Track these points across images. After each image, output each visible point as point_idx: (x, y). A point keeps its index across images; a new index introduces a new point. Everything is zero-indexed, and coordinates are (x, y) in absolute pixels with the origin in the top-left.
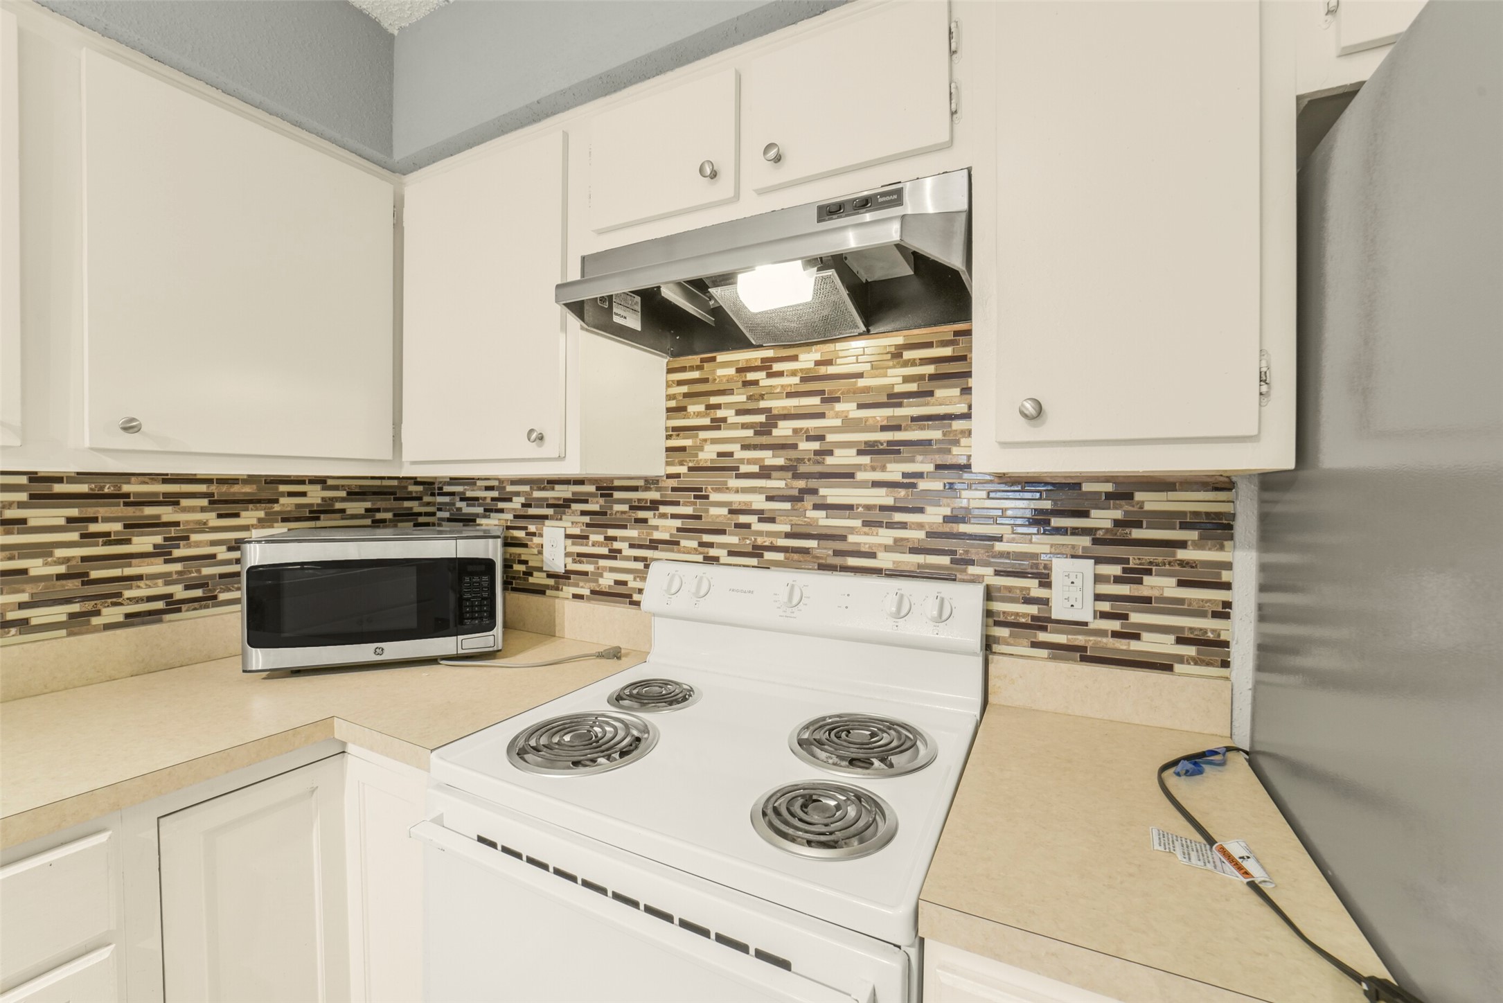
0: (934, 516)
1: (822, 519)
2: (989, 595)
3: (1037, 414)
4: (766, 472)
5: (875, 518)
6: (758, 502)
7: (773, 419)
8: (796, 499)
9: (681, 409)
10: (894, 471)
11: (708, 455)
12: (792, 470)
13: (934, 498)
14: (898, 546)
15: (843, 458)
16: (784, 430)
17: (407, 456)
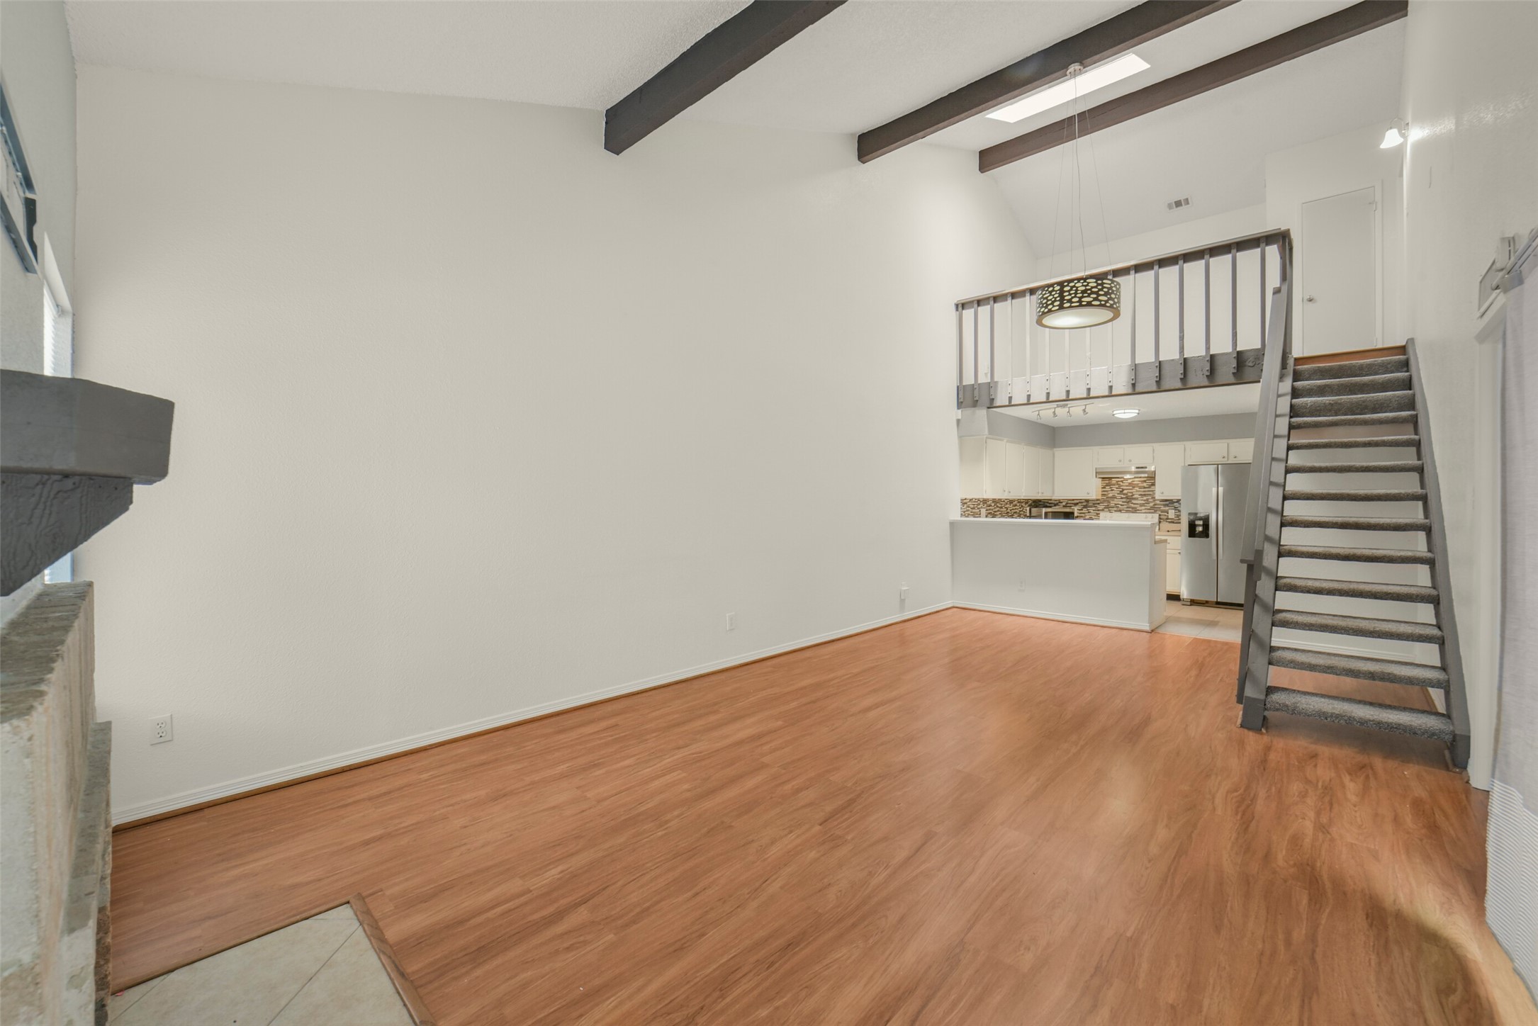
0: (1151, 504)
1: (1132, 505)
2: (1160, 515)
3: (1163, 493)
4: (1122, 498)
5: (1142, 505)
6: (1121, 503)
7: (1123, 490)
8: (1128, 502)
9: (1104, 488)
10: (1145, 498)
11: (1110, 495)
12: (1127, 498)
13: (1151, 502)
14: (1146, 509)
15: (1135, 496)
16: (1125, 492)
17: (1056, 494)
